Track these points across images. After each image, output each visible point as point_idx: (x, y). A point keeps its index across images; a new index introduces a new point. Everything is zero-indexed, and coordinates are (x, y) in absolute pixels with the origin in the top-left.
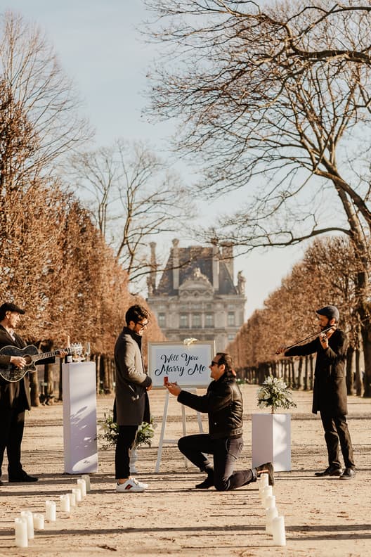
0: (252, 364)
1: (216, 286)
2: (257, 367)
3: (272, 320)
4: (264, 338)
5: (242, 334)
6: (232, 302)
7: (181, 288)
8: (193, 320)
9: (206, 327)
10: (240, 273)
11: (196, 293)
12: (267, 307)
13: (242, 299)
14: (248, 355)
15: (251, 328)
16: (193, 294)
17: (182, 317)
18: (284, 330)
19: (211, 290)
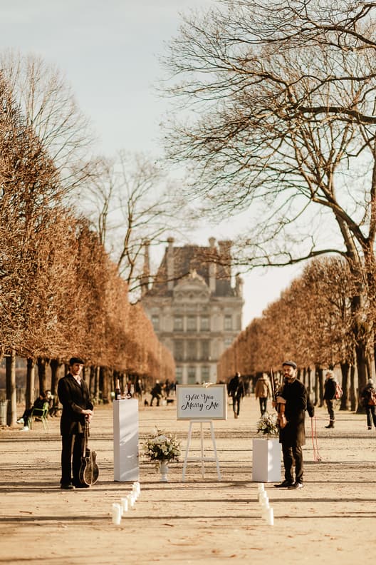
0: (249, 373)
1: (213, 287)
2: (255, 376)
3: (270, 331)
4: (262, 348)
5: (239, 341)
6: (230, 305)
7: (176, 289)
8: (188, 322)
9: (202, 330)
10: (238, 274)
11: (191, 294)
12: (266, 317)
13: (238, 301)
14: (246, 364)
15: (249, 336)
16: (189, 294)
17: (177, 320)
18: (282, 342)
19: (207, 292)
